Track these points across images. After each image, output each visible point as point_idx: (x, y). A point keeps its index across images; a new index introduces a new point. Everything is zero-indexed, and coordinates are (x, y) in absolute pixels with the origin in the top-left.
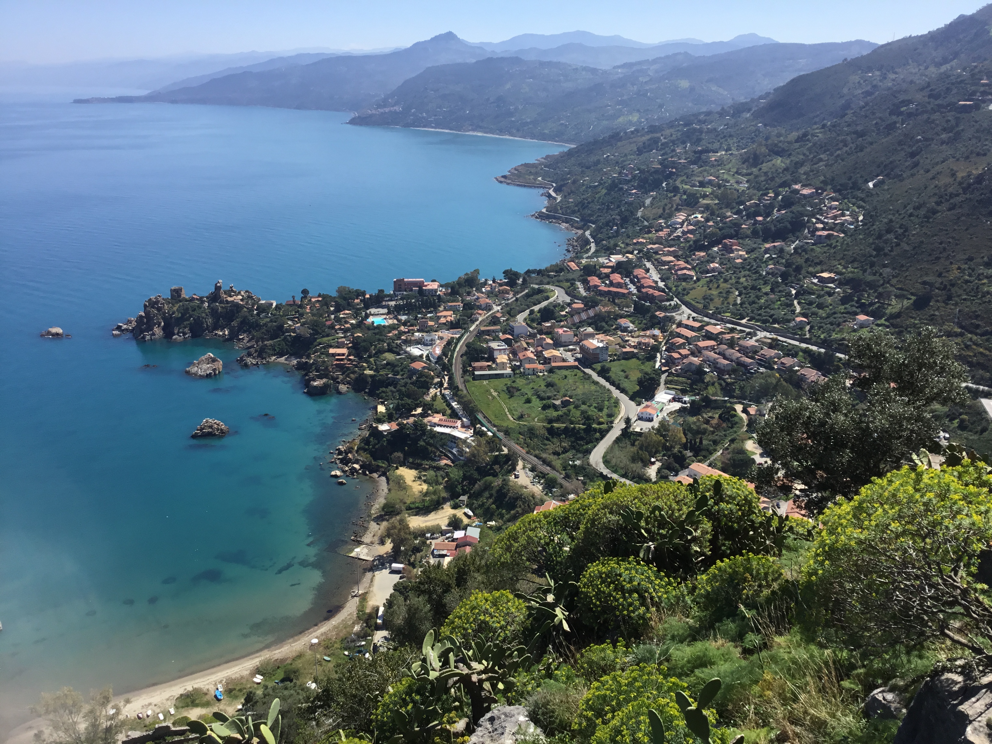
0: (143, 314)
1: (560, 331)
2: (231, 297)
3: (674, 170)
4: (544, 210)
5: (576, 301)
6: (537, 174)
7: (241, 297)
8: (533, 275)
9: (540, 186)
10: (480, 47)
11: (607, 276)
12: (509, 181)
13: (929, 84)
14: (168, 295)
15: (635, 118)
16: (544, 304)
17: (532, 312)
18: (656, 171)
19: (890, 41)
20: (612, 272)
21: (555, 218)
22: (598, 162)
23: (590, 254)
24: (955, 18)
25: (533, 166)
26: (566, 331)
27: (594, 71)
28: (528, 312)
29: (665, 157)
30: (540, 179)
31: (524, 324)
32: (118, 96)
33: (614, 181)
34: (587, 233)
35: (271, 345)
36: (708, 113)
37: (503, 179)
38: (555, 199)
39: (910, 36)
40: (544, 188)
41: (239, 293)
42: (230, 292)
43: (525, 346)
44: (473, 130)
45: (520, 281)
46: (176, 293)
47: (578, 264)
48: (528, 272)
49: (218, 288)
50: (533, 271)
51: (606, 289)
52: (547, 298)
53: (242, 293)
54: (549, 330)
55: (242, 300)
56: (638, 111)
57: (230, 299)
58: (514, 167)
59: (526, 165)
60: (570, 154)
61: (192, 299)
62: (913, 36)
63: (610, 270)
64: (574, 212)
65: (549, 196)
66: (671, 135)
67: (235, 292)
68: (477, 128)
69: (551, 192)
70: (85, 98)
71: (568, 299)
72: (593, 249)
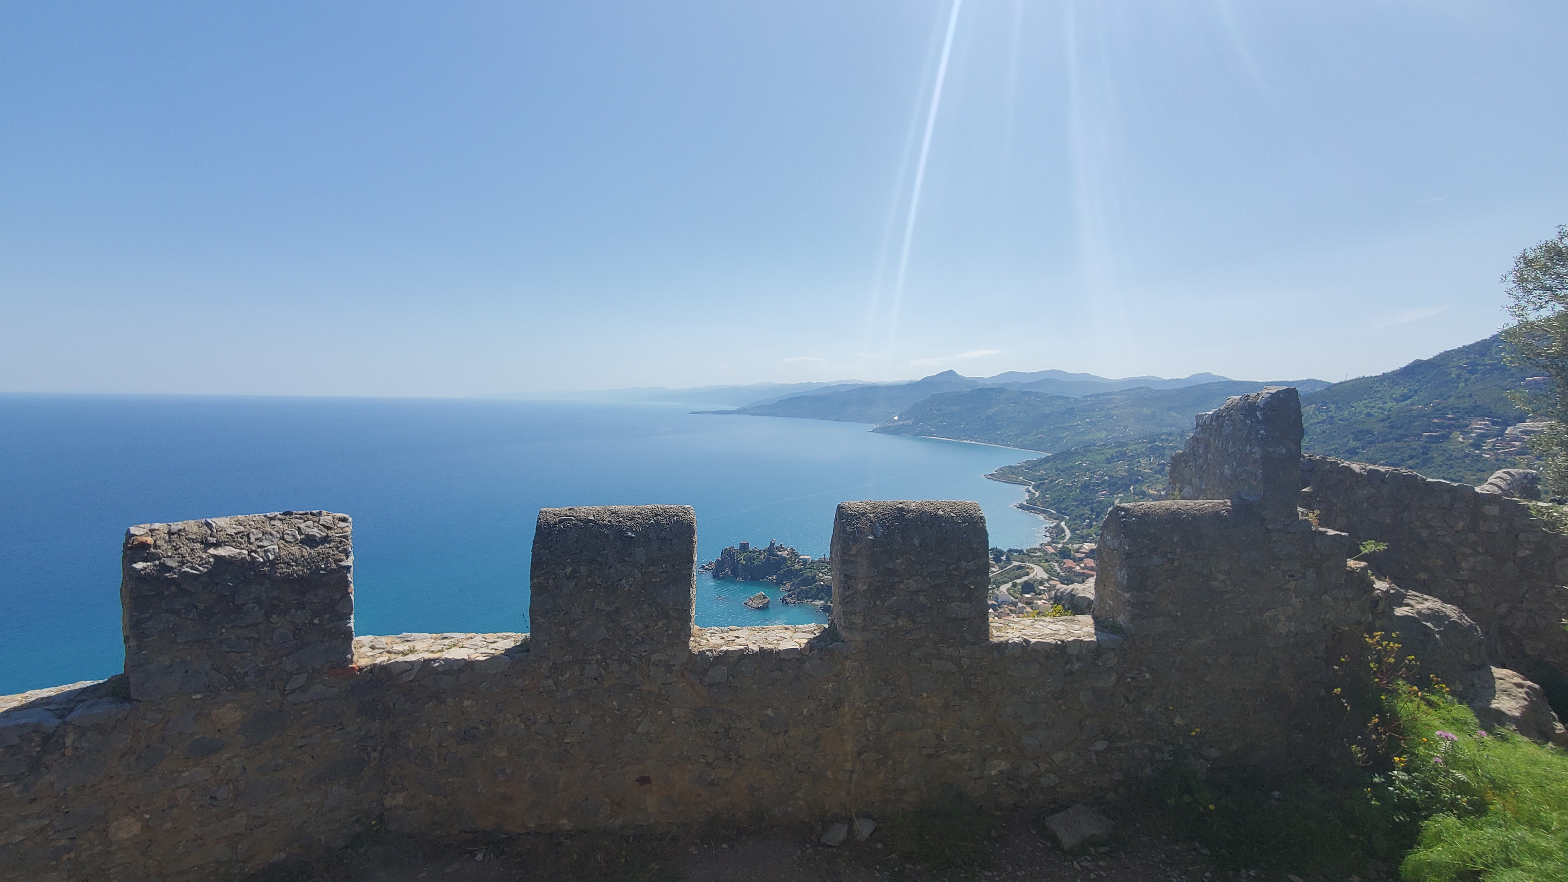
0: (720, 559)
1: (1040, 603)
2: (780, 551)
3: (1140, 478)
4: (1025, 503)
5: (1053, 578)
6: (1019, 474)
7: (787, 553)
8: (1015, 554)
9: (1022, 483)
10: (974, 381)
11: (1081, 560)
12: (995, 479)
13: (1388, 417)
14: (737, 547)
15: (1103, 435)
16: (1025, 578)
17: (1014, 585)
18: (1123, 478)
19: (1343, 381)
20: (1086, 557)
21: (1033, 509)
22: (1072, 467)
23: (1065, 541)
24: (1411, 362)
25: (1015, 467)
26: (1044, 603)
27: (1067, 399)
28: (1010, 584)
29: (1131, 467)
30: (1021, 478)
31: (1007, 593)
32: (718, 410)
33: (1085, 483)
34: (1063, 524)
35: (806, 591)
36: (1170, 434)
37: (989, 477)
38: (1034, 494)
39: (1364, 377)
40: (1024, 485)
41: (786, 549)
42: (780, 548)
43: (1009, 612)
44: (967, 439)
45: (1004, 558)
46: (744, 547)
47: (1055, 548)
48: (1010, 551)
49: (772, 545)
50: (1016, 551)
51: (1081, 571)
52: (1028, 574)
53: (788, 549)
54: (1029, 601)
55: (788, 555)
56: (1106, 430)
57: (779, 553)
58: (1000, 467)
59: (1010, 467)
60: (1047, 460)
61: (754, 552)
62: (1366, 376)
63: (1084, 555)
64: (1050, 506)
65: (1029, 491)
66: (1136, 449)
67: (783, 548)
68: (970, 437)
69: (1030, 488)
70: (696, 411)
71: (1046, 576)
72: (1067, 537)
